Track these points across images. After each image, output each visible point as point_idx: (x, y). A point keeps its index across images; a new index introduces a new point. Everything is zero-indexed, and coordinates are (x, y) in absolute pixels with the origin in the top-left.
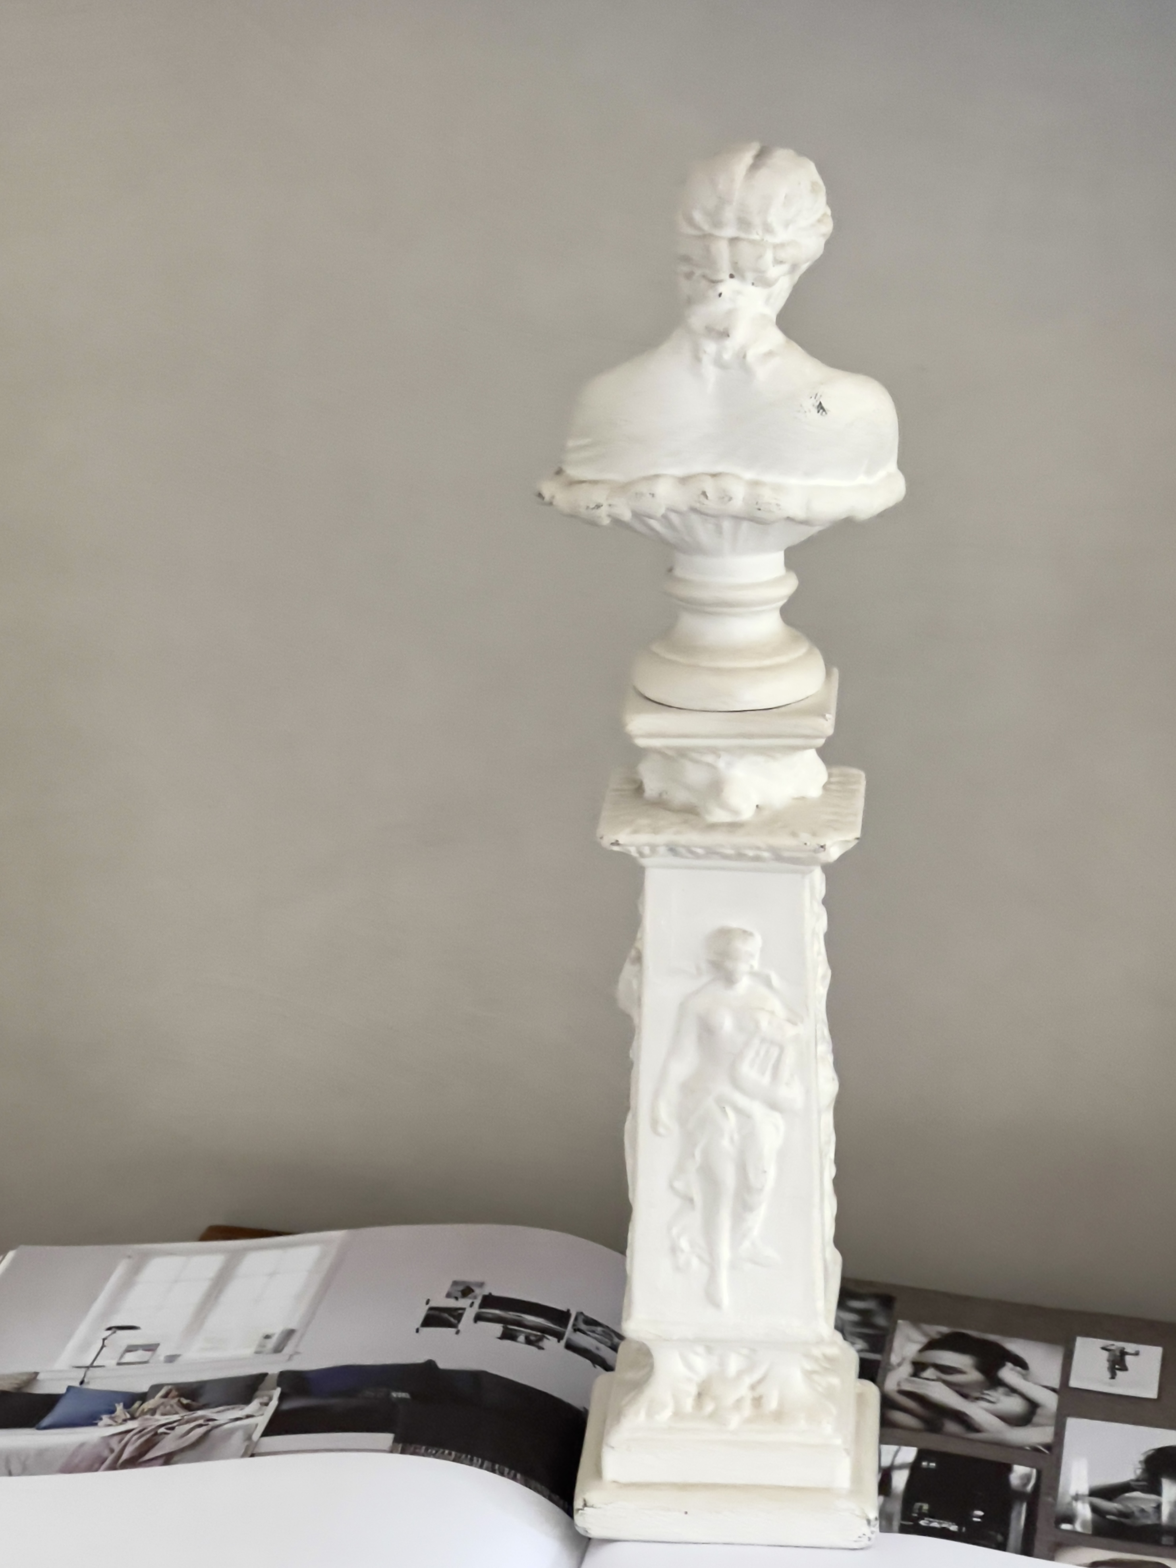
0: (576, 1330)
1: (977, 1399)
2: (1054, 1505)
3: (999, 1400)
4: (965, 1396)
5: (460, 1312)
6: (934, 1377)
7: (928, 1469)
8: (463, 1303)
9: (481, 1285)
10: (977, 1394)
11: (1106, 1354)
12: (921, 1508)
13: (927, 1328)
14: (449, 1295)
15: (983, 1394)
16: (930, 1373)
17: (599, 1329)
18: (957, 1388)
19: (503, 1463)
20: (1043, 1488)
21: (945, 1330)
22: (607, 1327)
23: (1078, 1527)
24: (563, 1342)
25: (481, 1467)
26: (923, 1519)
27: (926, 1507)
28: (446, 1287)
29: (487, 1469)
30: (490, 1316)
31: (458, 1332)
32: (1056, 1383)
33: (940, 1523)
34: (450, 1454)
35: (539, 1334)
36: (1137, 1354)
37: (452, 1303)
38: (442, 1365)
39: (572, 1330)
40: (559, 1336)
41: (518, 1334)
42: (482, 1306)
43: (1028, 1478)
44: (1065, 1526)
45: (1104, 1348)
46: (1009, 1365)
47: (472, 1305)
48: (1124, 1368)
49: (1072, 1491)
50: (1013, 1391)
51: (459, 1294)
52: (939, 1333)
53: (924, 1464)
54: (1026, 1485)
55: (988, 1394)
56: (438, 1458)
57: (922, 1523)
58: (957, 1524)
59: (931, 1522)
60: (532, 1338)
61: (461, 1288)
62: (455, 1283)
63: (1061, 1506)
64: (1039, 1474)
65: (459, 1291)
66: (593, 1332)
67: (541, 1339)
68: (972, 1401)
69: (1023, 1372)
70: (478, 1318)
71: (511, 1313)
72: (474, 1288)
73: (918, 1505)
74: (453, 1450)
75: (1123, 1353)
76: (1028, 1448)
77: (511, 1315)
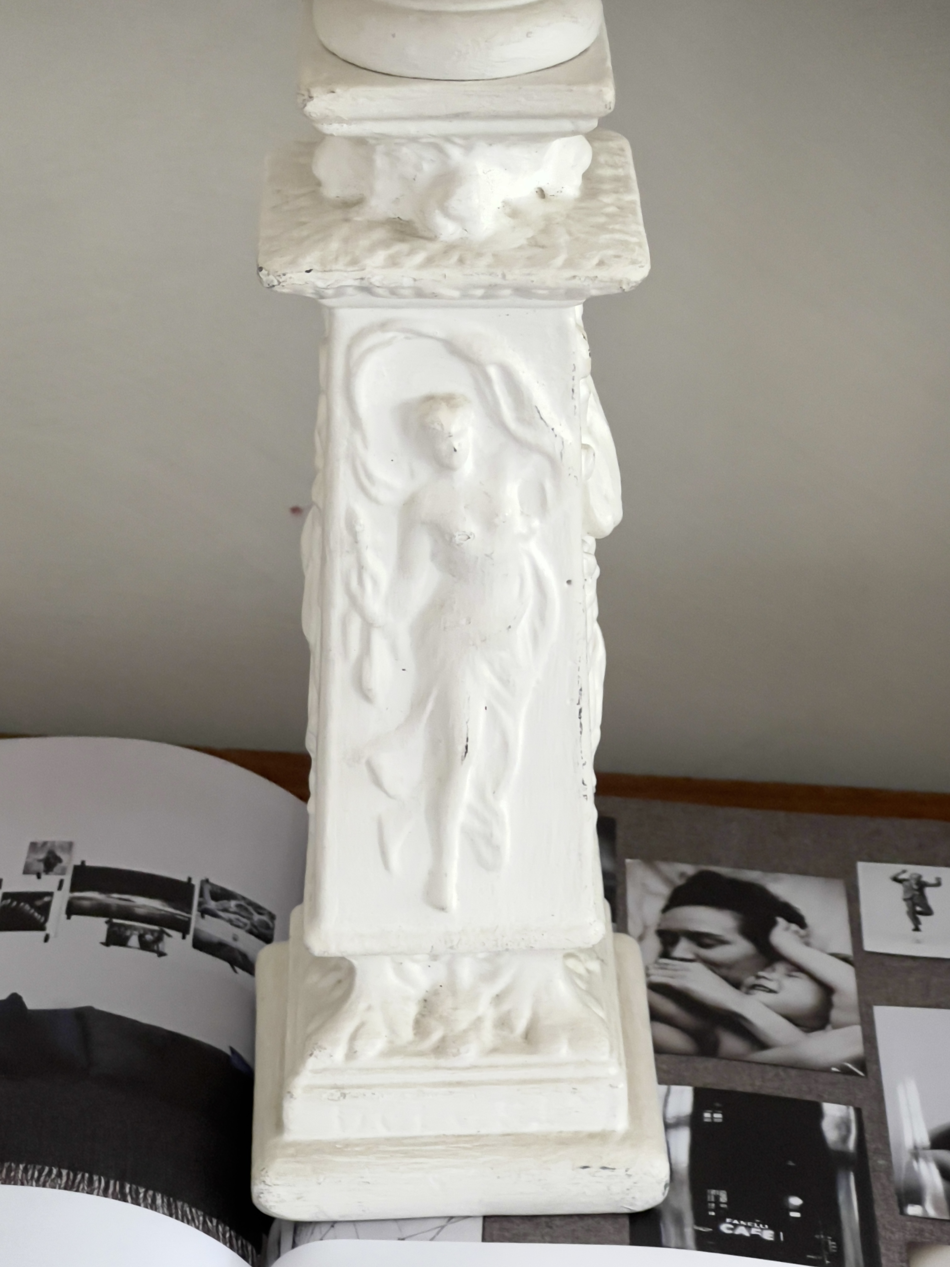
0: (204, 912)
1: (754, 987)
2: (889, 1170)
3: (781, 987)
4: (736, 985)
5: (46, 899)
6: (690, 956)
7: (713, 1124)
8: (48, 883)
9: (69, 847)
10: (751, 980)
11: (899, 888)
12: (717, 1197)
13: (665, 867)
14: (27, 871)
15: (758, 977)
16: (683, 948)
17: (233, 904)
18: (724, 972)
19: (137, 1181)
20: (871, 1146)
21: (690, 870)
22: (244, 898)
23: (932, 1212)
24: (190, 937)
25: (105, 1194)
26: (724, 1221)
27: (723, 1197)
28: (21, 856)
29: (115, 1197)
30: (86, 903)
31: (46, 939)
32: (847, 950)
33: (748, 1228)
34: (59, 1175)
35: (156, 928)
36: (938, 884)
37: (31, 885)
38: (31, 1004)
39: (199, 914)
40: (183, 927)
41: (128, 933)
42: (73, 889)
43: (844, 1124)
44: (913, 1210)
45: (896, 879)
46: (781, 922)
47: (60, 887)
48: (928, 912)
49: (908, 1143)
50: (797, 968)
51: (41, 867)
52: (682, 875)
53: (707, 1115)
54: (845, 1139)
55: (764, 978)
56: (44, 1186)
57: (725, 1228)
58: (771, 1228)
59: (736, 1226)
60: (149, 937)
61: (42, 856)
62: (34, 846)
63: (900, 1175)
64: (858, 1112)
65: (40, 861)
66: (226, 910)
67: (159, 939)
68: (747, 993)
69: (802, 932)
70: (72, 909)
71: (116, 895)
72: (59, 854)
73: (713, 1192)
74: (64, 1168)
75: (921, 885)
76: (834, 1069)
77: (114, 899)
